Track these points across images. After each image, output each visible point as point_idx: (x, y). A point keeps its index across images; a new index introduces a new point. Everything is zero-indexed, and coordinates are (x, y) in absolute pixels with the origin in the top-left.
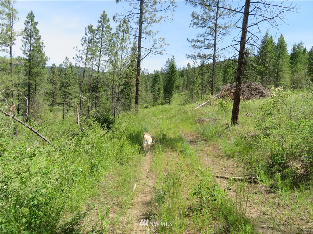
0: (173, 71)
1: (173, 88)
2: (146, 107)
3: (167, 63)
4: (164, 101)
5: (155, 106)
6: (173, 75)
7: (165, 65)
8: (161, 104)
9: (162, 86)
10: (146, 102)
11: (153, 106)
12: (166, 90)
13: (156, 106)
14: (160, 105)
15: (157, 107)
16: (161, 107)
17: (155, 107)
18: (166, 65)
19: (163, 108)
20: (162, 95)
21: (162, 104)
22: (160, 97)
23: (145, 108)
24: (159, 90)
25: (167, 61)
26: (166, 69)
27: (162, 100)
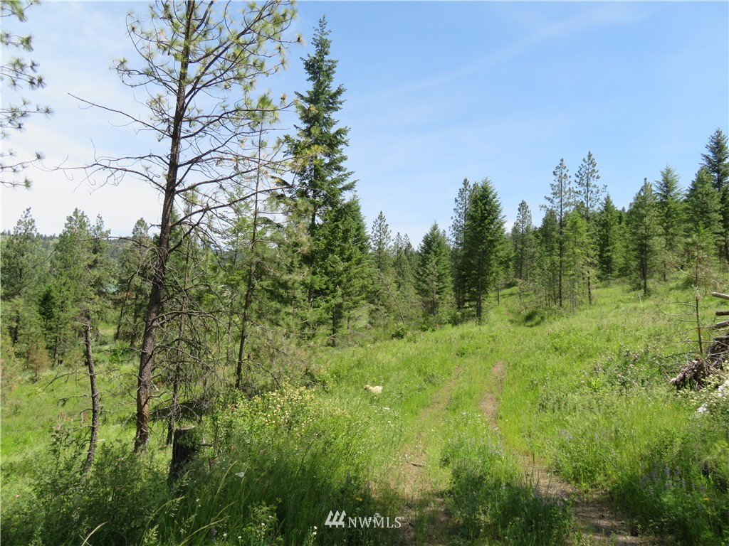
0: (485, 210)
1: (490, 265)
2: (399, 335)
3: (461, 192)
4: (459, 313)
5: (430, 329)
6: (486, 221)
7: (456, 201)
8: (450, 322)
9: (447, 268)
10: (399, 317)
11: (424, 330)
12: (464, 276)
13: (433, 330)
14: (446, 326)
15: (438, 333)
16: (452, 332)
17: (428, 333)
18: (459, 199)
19: (462, 337)
20: (449, 297)
21: (455, 322)
22: (445, 302)
23: (395, 339)
24: (439, 279)
25: (463, 186)
26: (460, 211)
27: (453, 311)
